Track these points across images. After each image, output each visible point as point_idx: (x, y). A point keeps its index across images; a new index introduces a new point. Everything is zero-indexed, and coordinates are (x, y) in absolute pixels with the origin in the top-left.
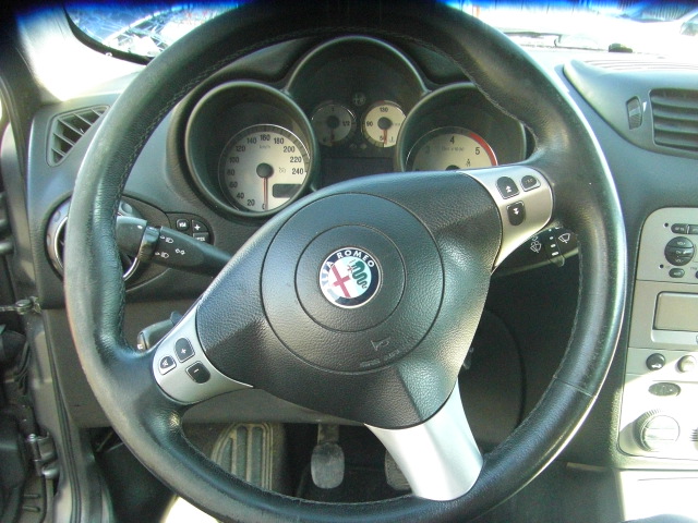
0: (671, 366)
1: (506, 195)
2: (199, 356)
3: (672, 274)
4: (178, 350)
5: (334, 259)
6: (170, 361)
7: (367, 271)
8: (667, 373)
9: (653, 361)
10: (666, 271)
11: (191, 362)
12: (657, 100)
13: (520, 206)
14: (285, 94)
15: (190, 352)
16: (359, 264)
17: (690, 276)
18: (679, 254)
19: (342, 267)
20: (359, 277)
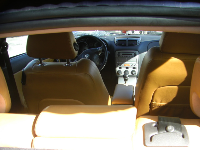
3: (118, 57)
8: (120, 66)
9: (118, 65)
14: (85, 42)
17: (120, 57)
18: (119, 55)
19: (87, 55)
20: (88, 56)
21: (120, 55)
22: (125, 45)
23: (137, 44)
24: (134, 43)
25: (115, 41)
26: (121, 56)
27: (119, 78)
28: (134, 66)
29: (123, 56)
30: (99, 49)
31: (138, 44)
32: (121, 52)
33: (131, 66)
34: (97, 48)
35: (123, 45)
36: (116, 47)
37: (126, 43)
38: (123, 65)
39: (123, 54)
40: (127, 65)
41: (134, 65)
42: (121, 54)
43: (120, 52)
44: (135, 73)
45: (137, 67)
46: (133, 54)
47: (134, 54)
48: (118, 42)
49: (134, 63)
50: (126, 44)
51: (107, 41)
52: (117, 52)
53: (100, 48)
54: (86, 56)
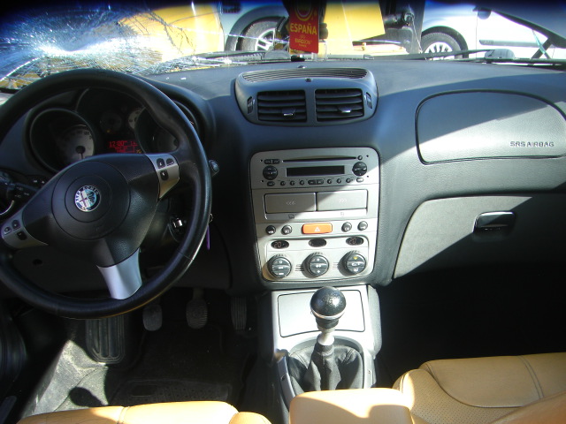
0: (279, 231)
1: (159, 167)
2: (22, 228)
3: (268, 184)
4: (13, 225)
5: (82, 190)
6: (9, 229)
7: (95, 196)
8: (278, 235)
9: (269, 230)
10: (265, 183)
11: (18, 230)
12: (261, 98)
13: (165, 172)
14: (75, 113)
15: (18, 225)
16: (92, 193)
17: (277, 185)
18: (269, 174)
19: (85, 193)
20: (91, 198)
21: (274, 176)
22: (301, 118)
23: (362, 111)
24: (348, 106)
25: (242, 96)
26: (282, 183)
27: (276, 294)
28: (354, 232)
29: (297, 179)
30: (160, 161)
31: (368, 112)
32: (284, 159)
33: (337, 231)
34: (153, 158)
35: (288, 119)
36: (249, 132)
37: (304, 107)
38: (295, 227)
39: (291, 172)
40: (317, 230)
41: (355, 224)
42: (282, 169)
43: (276, 161)
44: (363, 268)
45: (370, 233)
46: (349, 165)
47: (356, 166)
48: (259, 101)
49: (354, 217)
50: (305, 114)
51: (198, 99)
52: (258, 162)
53: (169, 162)
54: (79, 199)
